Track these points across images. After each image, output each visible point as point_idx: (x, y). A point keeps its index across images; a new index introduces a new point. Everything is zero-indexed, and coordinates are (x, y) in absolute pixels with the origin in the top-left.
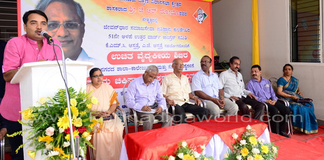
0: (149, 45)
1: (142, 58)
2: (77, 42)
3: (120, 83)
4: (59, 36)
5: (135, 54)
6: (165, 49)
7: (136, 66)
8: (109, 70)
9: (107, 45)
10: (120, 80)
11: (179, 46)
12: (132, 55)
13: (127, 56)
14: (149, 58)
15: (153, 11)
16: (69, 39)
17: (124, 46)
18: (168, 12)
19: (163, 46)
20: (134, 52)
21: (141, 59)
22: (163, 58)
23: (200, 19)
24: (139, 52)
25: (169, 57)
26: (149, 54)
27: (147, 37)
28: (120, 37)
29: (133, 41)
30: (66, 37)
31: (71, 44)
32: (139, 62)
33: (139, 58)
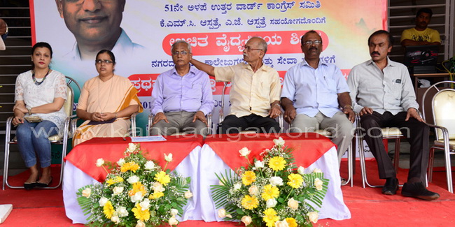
0: (238, 22)
1: (224, 44)
2: (114, 20)
4: (87, 11)
5: (212, 37)
7: (212, 58)
8: (165, 64)
9: (162, 22)
11: (303, 21)
12: (206, 39)
13: (198, 41)
14: (238, 44)
16: (101, 14)
17: (191, 24)
19: (267, 21)
20: (210, 35)
21: (222, 47)
24: (220, 35)
25: (279, 43)
26: (238, 38)
27: (234, 7)
28: (185, 9)
29: (208, 15)
30: (97, 11)
31: (104, 23)
32: (219, 51)
33: (219, 44)
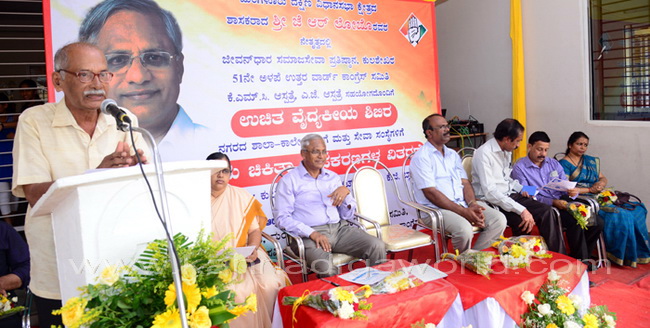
0: (314, 94)
1: (301, 121)
2: (168, 95)
3: (258, 174)
4: (131, 83)
5: (288, 113)
6: (347, 101)
7: (289, 137)
8: (235, 148)
9: (230, 96)
10: (258, 168)
11: (375, 93)
12: (281, 115)
13: (272, 118)
14: (315, 120)
15: (321, 23)
16: (151, 87)
17: (264, 98)
18: (351, 25)
19: (343, 94)
20: (285, 110)
21: (299, 124)
22: (344, 118)
23: (414, 37)
24: (296, 110)
25: (355, 117)
26: (315, 113)
27: (309, 77)
28: (257, 79)
29: (283, 87)
30: (146, 83)
31: (156, 99)
32: (296, 129)
33: (295, 120)
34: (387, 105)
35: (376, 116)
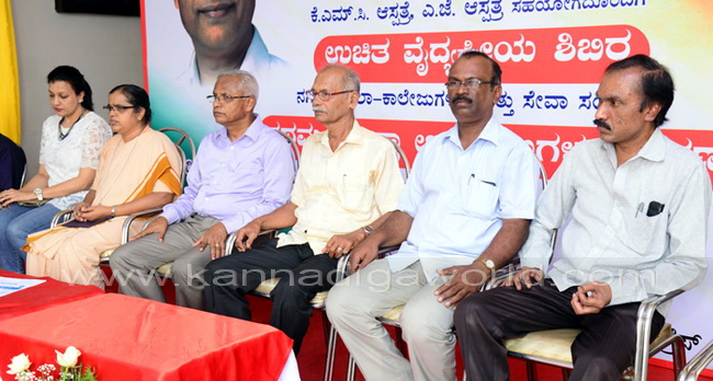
0: (446, 9)
1: (418, 60)
5: (398, 43)
7: (396, 88)
9: (314, 13)
12: (385, 47)
13: (372, 51)
14: (444, 59)
17: (361, 16)
19: (505, 6)
20: (393, 38)
21: (414, 65)
22: (503, 58)
24: (411, 38)
25: (529, 58)
26: (444, 46)
32: (408, 74)
33: (409, 59)
34: (619, 30)
35: (583, 57)
